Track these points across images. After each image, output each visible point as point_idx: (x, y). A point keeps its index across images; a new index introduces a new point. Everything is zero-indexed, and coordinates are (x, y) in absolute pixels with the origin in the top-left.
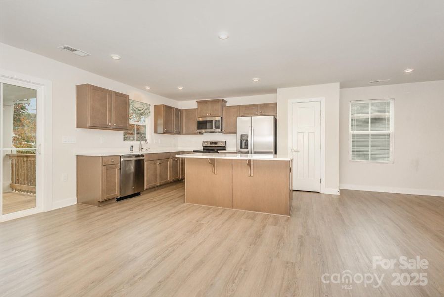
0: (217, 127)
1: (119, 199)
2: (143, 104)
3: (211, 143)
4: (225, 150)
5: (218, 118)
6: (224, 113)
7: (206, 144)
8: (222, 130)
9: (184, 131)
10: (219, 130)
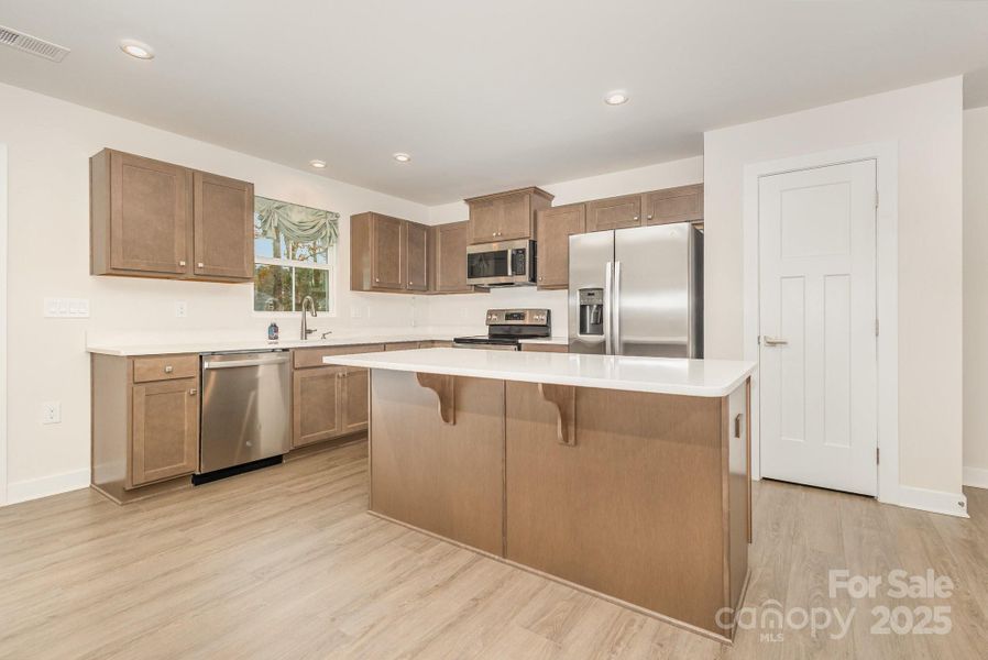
0: (517, 271)
1: (199, 480)
2: (316, 212)
3: (509, 316)
4: (547, 336)
5: (524, 244)
6: (541, 228)
7: (496, 320)
8: (533, 279)
9: (439, 283)
10: (526, 278)
